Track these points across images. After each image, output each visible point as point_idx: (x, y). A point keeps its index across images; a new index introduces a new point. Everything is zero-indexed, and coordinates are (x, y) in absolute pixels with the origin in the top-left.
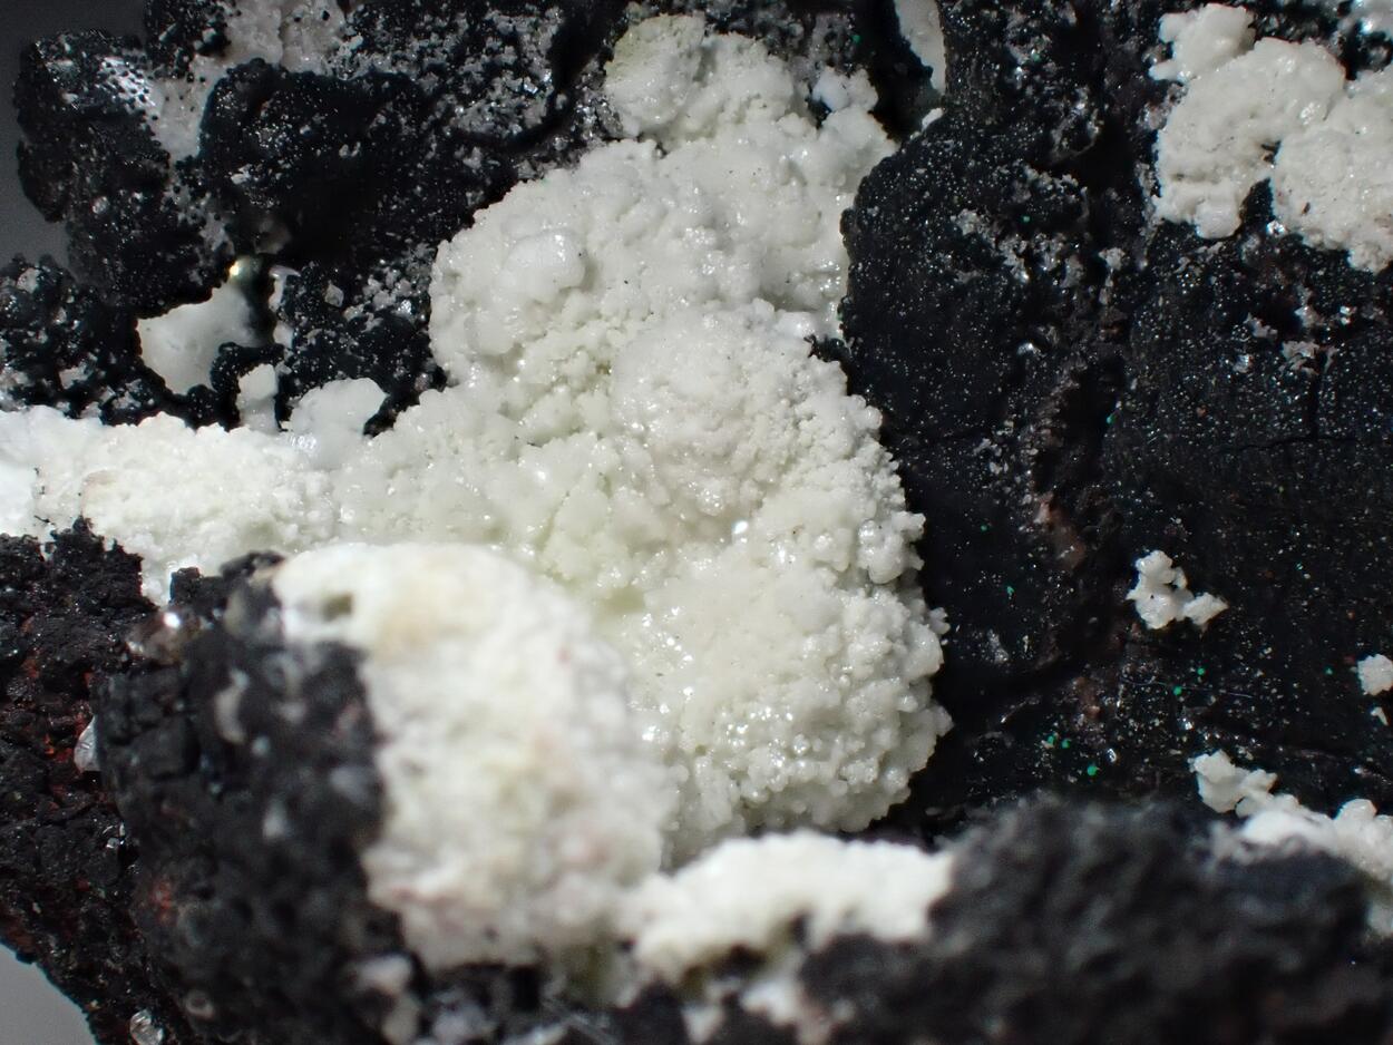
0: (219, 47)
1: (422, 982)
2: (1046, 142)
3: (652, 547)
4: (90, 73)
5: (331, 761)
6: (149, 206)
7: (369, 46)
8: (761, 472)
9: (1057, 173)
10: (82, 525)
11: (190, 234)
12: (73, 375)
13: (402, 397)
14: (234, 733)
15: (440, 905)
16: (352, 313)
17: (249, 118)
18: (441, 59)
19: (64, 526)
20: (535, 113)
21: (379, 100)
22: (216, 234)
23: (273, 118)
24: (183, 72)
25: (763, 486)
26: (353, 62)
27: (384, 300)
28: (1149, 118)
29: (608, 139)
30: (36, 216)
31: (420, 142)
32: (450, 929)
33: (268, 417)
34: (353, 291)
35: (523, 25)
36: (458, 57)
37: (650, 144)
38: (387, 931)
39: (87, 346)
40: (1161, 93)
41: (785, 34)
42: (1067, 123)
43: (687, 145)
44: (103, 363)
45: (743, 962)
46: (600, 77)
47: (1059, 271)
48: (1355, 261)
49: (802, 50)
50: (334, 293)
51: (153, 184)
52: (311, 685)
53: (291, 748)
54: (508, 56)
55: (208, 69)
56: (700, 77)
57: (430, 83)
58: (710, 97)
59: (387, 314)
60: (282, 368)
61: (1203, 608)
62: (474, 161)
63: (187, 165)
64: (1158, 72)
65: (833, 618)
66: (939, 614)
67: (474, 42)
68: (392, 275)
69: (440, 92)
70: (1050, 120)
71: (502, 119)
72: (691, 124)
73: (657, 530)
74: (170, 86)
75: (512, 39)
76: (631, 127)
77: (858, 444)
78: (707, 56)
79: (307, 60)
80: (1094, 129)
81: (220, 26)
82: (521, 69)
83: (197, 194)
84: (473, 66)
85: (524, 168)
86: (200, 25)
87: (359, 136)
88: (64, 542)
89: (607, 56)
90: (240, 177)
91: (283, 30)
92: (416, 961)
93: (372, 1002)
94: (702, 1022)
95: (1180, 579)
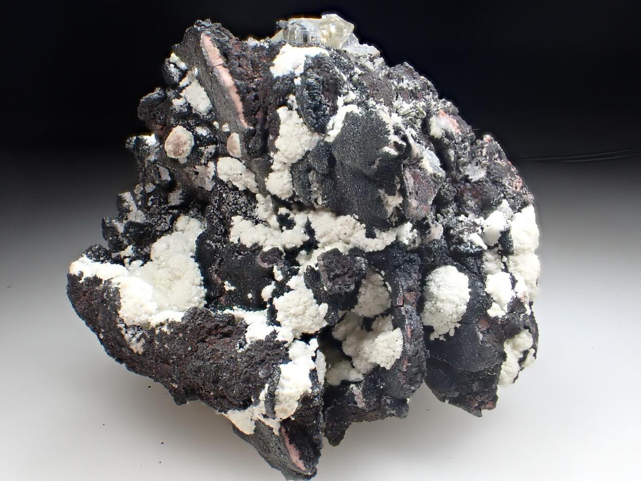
0: (127, 219)
1: (126, 327)
2: (217, 232)
3: (172, 281)
4: (111, 222)
5: (115, 301)
6: (117, 239)
7: (147, 219)
8: (183, 271)
9: (219, 235)
10: (96, 275)
11: (122, 242)
12: (101, 259)
13: (145, 262)
14: (105, 298)
15: (127, 318)
16: (141, 252)
17: (129, 228)
18: (156, 221)
19: (94, 276)
20: (167, 228)
21: (146, 226)
22: (125, 242)
23: (132, 228)
24: (122, 222)
25: (184, 273)
26: (144, 221)
27: (146, 251)
28: (230, 229)
29: (176, 231)
30: (104, 240)
31: (151, 231)
32: (129, 320)
33: (128, 264)
34: (142, 249)
35: (166, 217)
36: (158, 221)
37: (182, 232)
38: (122, 321)
39: (104, 255)
40: (232, 226)
41: (201, 218)
42: (220, 230)
43: (186, 232)
44: (106, 257)
45: (162, 325)
46: (176, 223)
47: (220, 248)
48: (247, 246)
49: (203, 220)
50: (139, 250)
51: (117, 236)
52: (114, 292)
53: (111, 299)
54: (164, 221)
55: (125, 222)
56: (188, 223)
57: (154, 224)
58: (189, 226)
59: (146, 253)
60: (130, 259)
61: (233, 288)
62: (158, 234)
63: (122, 234)
64: (232, 224)
65: (190, 289)
66: (206, 289)
67: (160, 219)
68: (148, 248)
69: (155, 225)
70: (218, 229)
71: (163, 228)
72: (186, 229)
73: (172, 279)
74: (121, 224)
75: (165, 219)
76: (179, 230)
77: (195, 268)
78: (189, 220)
79: (139, 221)
80: (223, 230)
81: (127, 216)
82: (165, 222)
83: (123, 237)
84: (159, 222)
85: (165, 234)
86: (124, 216)
87: (143, 230)
88: (94, 277)
89: (176, 221)
90: (128, 235)
91: (136, 217)
92: (125, 324)
93: (121, 329)
94: (157, 332)
95: (230, 285)
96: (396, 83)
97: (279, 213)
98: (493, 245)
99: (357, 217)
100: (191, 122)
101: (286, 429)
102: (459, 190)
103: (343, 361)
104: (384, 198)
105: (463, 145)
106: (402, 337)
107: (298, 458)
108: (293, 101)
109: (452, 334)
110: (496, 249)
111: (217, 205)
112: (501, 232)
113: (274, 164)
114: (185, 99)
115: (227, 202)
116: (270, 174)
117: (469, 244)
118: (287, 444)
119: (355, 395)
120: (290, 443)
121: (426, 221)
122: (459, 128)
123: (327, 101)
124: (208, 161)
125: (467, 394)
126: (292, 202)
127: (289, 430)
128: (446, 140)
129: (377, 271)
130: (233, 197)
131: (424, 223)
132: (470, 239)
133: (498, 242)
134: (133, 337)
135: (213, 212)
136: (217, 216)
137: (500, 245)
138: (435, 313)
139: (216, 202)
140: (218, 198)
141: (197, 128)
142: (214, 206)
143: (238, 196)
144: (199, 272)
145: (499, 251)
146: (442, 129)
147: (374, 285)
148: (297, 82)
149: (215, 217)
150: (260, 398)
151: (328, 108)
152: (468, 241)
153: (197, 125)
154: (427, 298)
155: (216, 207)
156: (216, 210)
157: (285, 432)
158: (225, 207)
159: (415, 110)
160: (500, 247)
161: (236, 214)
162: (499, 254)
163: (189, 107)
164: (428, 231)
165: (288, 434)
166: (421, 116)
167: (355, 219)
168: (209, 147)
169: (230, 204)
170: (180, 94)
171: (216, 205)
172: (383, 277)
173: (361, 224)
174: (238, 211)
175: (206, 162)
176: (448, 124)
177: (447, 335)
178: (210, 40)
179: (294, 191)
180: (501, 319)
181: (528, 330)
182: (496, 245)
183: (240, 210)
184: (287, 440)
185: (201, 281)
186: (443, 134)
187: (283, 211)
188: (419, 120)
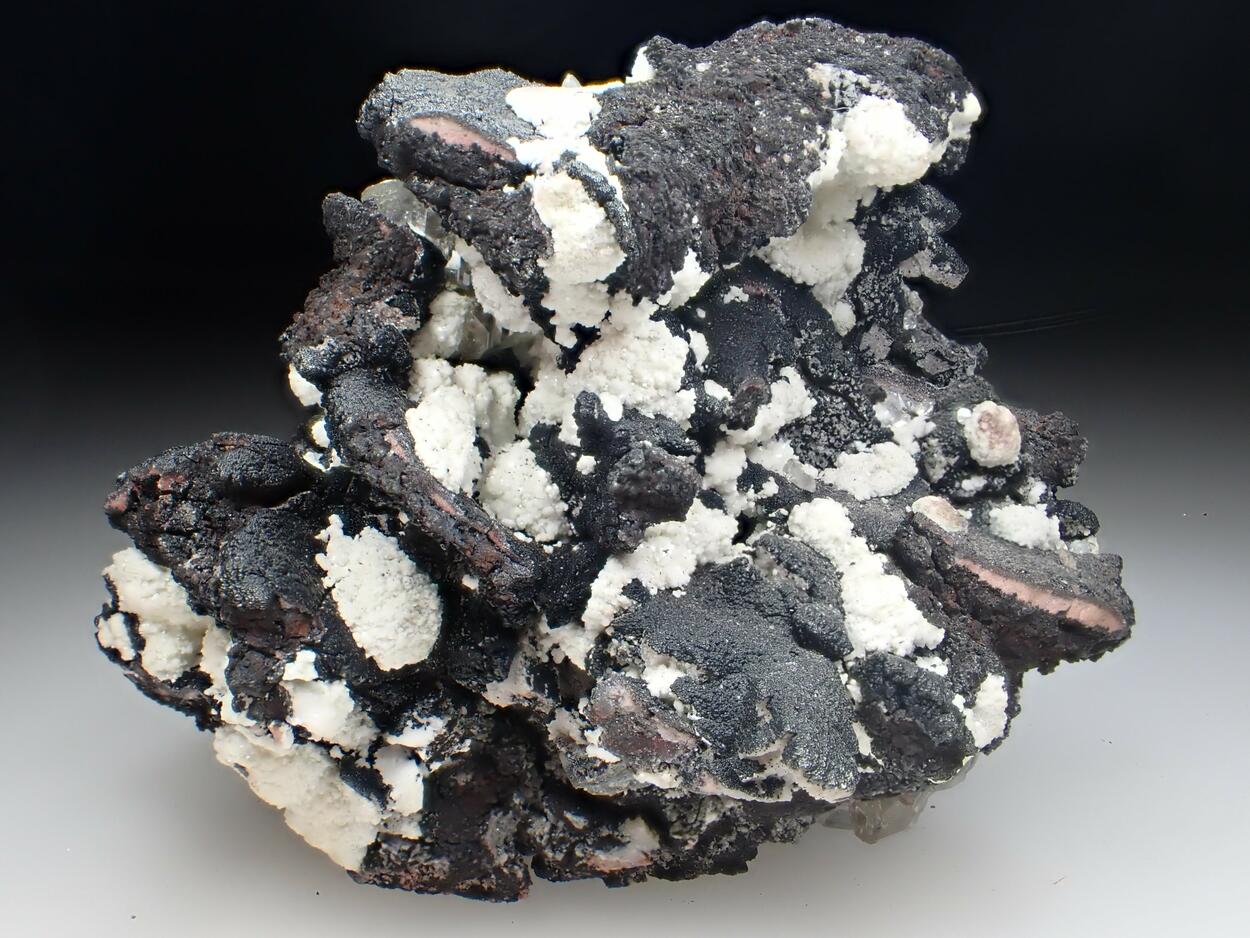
0: (930, 247)
1: (866, 91)
13: (858, 209)
15: (878, 107)
21: (893, 263)
31: (879, 262)
32: (871, 104)
38: (882, 95)
42: (820, 366)
45: (824, 146)
55: (930, 240)
57: (883, 277)
61: (728, 299)
67: (879, 292)
69: (880, 276)
70: (821, 363)
71: (865, 282)
75: (872, 299)
80: (812, 370)
81: (933, 250)
82: (867, 295)
84: (877, 287)
92: (871, 94)
93: (873, 81)
94: (819, 129)
95: (737, 300)
96: (744, 830)
97: (771, 478)
98: (376, 754)
99: (678, 594)
100: (999, 482)
101: (502, 163)
102: (499, 780)
103: (457, 349)
104: (679, 668)
105: (565, 851)
106: (444, 484)
107: (440, 134)
108: (934, 666)
109: (319, 558)
110: (365, 753)
111: (853, 399)
112: (389, 788)
113: (866, 546)
114: (1033, 505)
115: (843, 418)
116: (852, 525)
117: (421, 720)
118: (478, 141)
119: (404, 315)
120: (474, 146)
121: (547, 691)
122: (591, 867)
123: (897, 719)
124: (923, 449)
125: (190, 486)
126: (773, 515)
127: (497, 166)
128: (605, 832)
129: (555, 542)
130: (838, 432)
131: (546, 685)
132: (429, 728)
133: (375, 767)
134: (842, 84)
135: (849, 383)
136: (841, 383)
137: (368, 766)
138: (386, 565)
139: (859, 400)
140: (861, 410)
141: (985, 482)
142: (855, 392)
143: (832, 440)
144: (787, 272)
145: (358, 757)
146: (629, 842)
147: (543, 517)
148: (958, 701)
149: (842, 378)
150: (616, 178)
151: (885, 711)
152: (428, 724)
153: (986, 487)
154: (420, 575)
155: (851, 395)
156: (848, 389)
157: (499, 157)
158: (840, 407)
159: (694, 826)
160: (362, 763)
161: (816, 411)
162: (352, 751)
163: (1019, 499)
164: (532, 680)
165: (491, 157)
166: (677, 827)
167: (676, 589)
168: (944, 471)
169: (835, 419)
170: (1046, 505)
171: (855, 398)
172: (540, 542)
173: (659, 590)
174: (814, 419)
175: (925, 444)
176: (621, 858)
177: (321, 547)
178: (1108, 629)
179: (791, 535)
180: (284, 665)
181: (173, 681)
182: (371, 759)
183: (813, 424)
184: (486, 147)
185: (773, 263)
186: (622, 836)
187: (770, 488)
188: (674, 819)
